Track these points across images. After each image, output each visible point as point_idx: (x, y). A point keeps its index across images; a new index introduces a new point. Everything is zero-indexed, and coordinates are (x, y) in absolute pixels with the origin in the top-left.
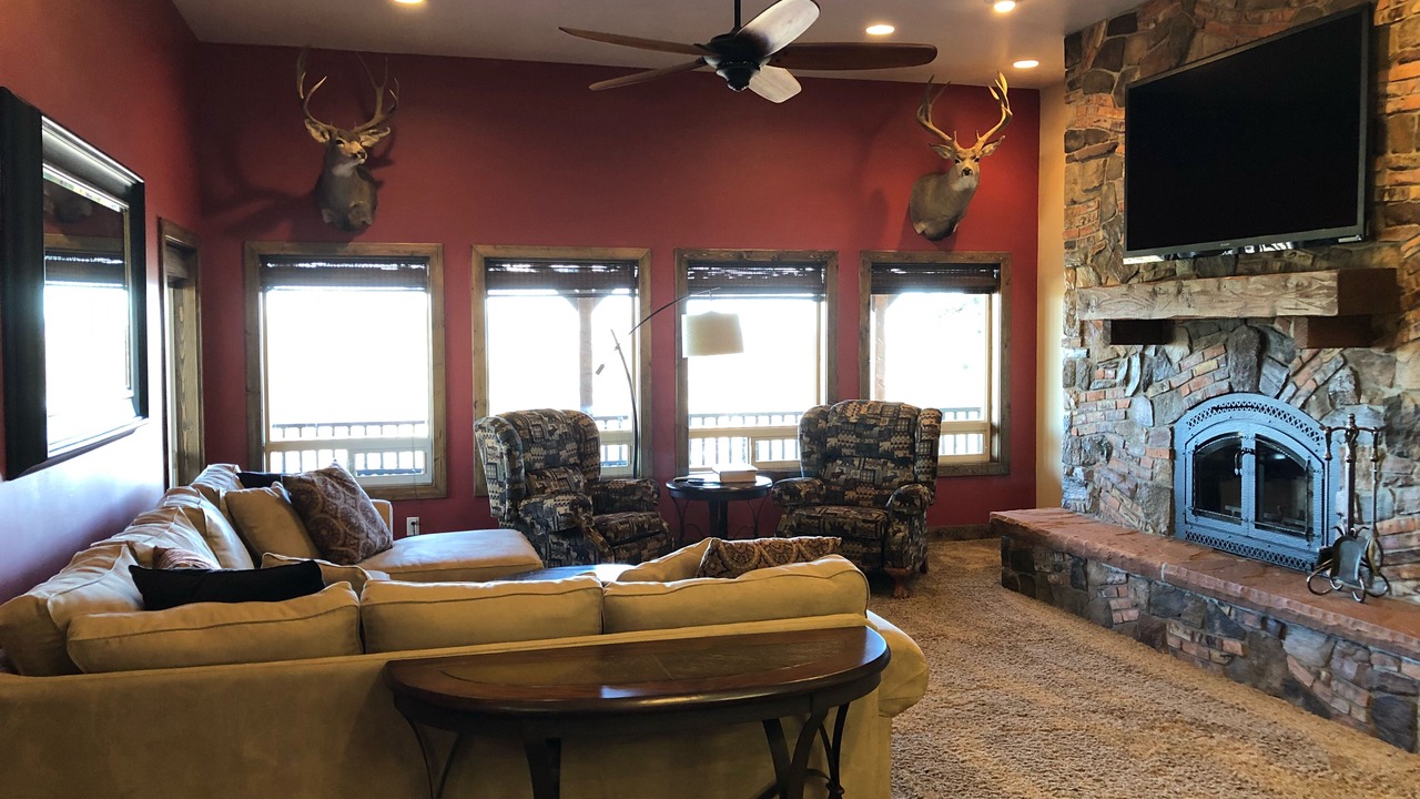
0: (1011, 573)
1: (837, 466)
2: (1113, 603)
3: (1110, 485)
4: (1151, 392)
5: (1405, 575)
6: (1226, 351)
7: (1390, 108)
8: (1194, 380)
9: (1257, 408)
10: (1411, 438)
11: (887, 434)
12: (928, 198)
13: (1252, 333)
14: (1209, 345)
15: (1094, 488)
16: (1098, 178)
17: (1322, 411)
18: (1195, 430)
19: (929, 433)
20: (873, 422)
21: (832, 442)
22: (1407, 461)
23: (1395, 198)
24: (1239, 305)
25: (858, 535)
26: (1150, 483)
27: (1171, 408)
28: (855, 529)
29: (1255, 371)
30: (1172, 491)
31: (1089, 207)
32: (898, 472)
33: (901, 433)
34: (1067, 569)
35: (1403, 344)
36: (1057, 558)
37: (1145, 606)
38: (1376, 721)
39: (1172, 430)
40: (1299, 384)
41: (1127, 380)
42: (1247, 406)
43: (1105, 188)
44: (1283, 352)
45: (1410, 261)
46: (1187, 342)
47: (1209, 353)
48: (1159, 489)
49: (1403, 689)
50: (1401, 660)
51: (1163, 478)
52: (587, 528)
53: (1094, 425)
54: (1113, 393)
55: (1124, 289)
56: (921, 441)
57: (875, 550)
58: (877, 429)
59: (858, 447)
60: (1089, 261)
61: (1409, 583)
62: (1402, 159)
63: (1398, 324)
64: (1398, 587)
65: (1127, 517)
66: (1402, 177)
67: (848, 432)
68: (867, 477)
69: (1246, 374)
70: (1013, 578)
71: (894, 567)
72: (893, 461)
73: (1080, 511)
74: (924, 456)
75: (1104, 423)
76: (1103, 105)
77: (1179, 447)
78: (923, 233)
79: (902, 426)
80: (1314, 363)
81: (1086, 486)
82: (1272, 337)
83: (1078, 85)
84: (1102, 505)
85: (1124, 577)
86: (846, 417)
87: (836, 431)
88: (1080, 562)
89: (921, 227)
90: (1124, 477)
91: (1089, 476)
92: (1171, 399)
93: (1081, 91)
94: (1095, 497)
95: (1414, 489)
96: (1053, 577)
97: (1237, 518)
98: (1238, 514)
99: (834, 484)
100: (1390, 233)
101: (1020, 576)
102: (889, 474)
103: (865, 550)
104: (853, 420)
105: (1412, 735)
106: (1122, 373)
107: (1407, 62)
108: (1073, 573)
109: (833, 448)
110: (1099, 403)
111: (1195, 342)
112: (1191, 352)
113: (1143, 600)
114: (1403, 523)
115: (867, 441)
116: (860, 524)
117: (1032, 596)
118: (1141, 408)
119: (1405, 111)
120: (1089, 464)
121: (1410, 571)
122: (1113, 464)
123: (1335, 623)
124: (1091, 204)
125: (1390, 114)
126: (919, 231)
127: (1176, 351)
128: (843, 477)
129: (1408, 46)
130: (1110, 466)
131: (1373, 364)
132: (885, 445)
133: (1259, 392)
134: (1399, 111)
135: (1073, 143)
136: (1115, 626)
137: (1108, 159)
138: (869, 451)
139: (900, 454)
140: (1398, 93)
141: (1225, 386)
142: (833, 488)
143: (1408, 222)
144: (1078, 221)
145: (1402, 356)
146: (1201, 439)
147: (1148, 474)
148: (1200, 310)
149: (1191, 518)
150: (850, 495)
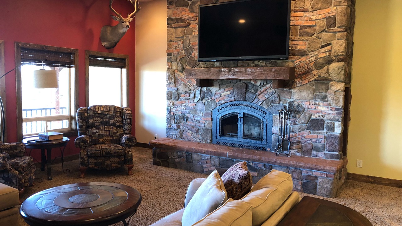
0: (157, 160)
1: (94, 130)
2: (204, 166)
3: (187, 129)
4: (204, 101)
5: (294, 148)
6: (233, 89)
7: (291, 24)
8: (221, 97)
9: (244, 105)
10: (296, 112)
11: (113, 117)
12: (108, 34)
13: (244, 84)
14: (227, 87)
15: (181, 131)
16: (182, 34)
17: (267, 106)
18: (220, 112)
19: (129, 116)
20: (107, 113)
21: (91, 121)
22: (295, 118)
23: (293, 48)
24: (253, 76)
25: (116, 155)
26: (203, 128)
27: (211, 106)
28: (115, 153)
29: (244, 95)
30: (212, 130)
31: (178, 43)
32: (118, 130)
33: (118, 116)
34: (183, 156)
35: (294, 88)
36: (179, 154)
37: (218, 165)
38: (303, 188)
39: (212, 112)
40: (259, 98)
41: (194, 97)
42: (240, 105)
43: (185, 38)
44: (254, 89)
45: (297, 65)
46: (219, 86)
47: (227, 89)
48: (207, 129)
49: (313, 179)
50: (312, 171)
51: (208, 126)
52: (10, 168)
53: (180, 111)
54: (189, 101)
55: (206, 69)
56: (126, 119)
57: (123, 159)
58: (109, 115)
59: (102, 123)
60: (178, 60)
61: (295, 150)
62: (295, 38)
63: (293, 82)
64: (292, 151)
65: (195, 139)
66: (295, 43)
67: (97, 117)
68: (107, 133)
69: (242, 96)
70: (158, 162)
71: (129, 164)
72: (115, 126)
73: (175, 138)
74: (128, 124)
75: (185, 111)
76: (184, 11)
77: (214, 117)
78: (105, 46)
79: (118, 114)
80: (264, 92)
81: (177, 130)
82: (249, 85)
83: (173, 3)
84: (184, 136)
85: (209, 157)
86: (96, 111)
87: (92, 117)
88: (189, 154)
89: (104, 44)
90: (193, 127)
91: (178, 127)
92: (212, 103)
93: (174, 6)
94: (181, 134)
95: (297, 126)
96: (177, 160)
97: (236, 136)
98: (237, 136)
99: (94, 137)
100: (291, 58)
101: (161, 161)
102: (115, 131)
103: (119, 160)
104: (99, 112)
105: (315, 190)
106: (192, 96)
107: (297, 12)
108: (187, 158)
109: (92, 123)
110: (183, 105)
111: (221, 86)
112: (220, 89)
113: (217, 163)
114: (293, 135)
115: (105, 120)
116: (117, 151)
117: (168, 166)
118: (200, 106)
119: (296, 25)
120: (179, 123)
121: (295, 147)
122: (188, 123)
123: (293, 164)
124: (179, 42)
125: (291, 26)
126: (103, 45)
127: (214, 89)
128: (97, 134)
129: (297, 8)
130: (187, 123)
131: (285, 93)
132: (112, 121)
133: (245, 101)
134: (294, 25)
135: (170, 22)
136: (204, 173)
137: (186, 28)
138: (107, 124)
139: (118, 124)
140: (294, 20)
141: (233, 99)
142: (94, 138)
143: (297, 55)
144: (173, 47)
145: (293, 91)
146: (223, 114)
147: (203, 125)
148: (238, 77)
149: (219, 137)
150: (101, 140)
